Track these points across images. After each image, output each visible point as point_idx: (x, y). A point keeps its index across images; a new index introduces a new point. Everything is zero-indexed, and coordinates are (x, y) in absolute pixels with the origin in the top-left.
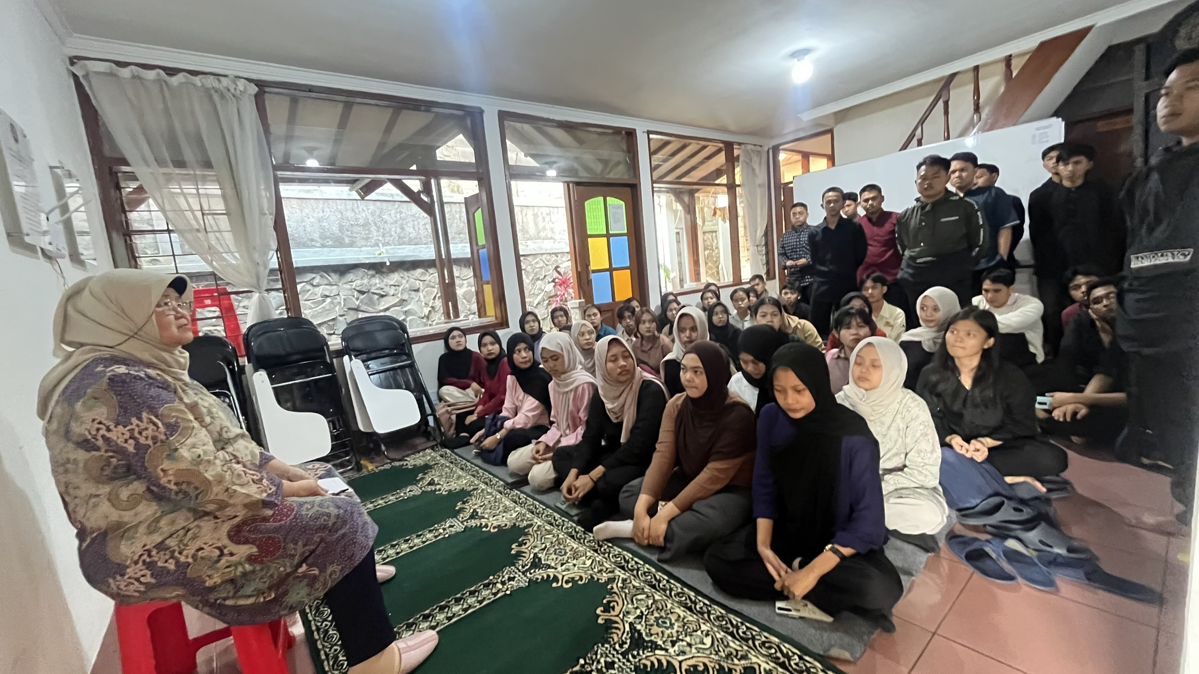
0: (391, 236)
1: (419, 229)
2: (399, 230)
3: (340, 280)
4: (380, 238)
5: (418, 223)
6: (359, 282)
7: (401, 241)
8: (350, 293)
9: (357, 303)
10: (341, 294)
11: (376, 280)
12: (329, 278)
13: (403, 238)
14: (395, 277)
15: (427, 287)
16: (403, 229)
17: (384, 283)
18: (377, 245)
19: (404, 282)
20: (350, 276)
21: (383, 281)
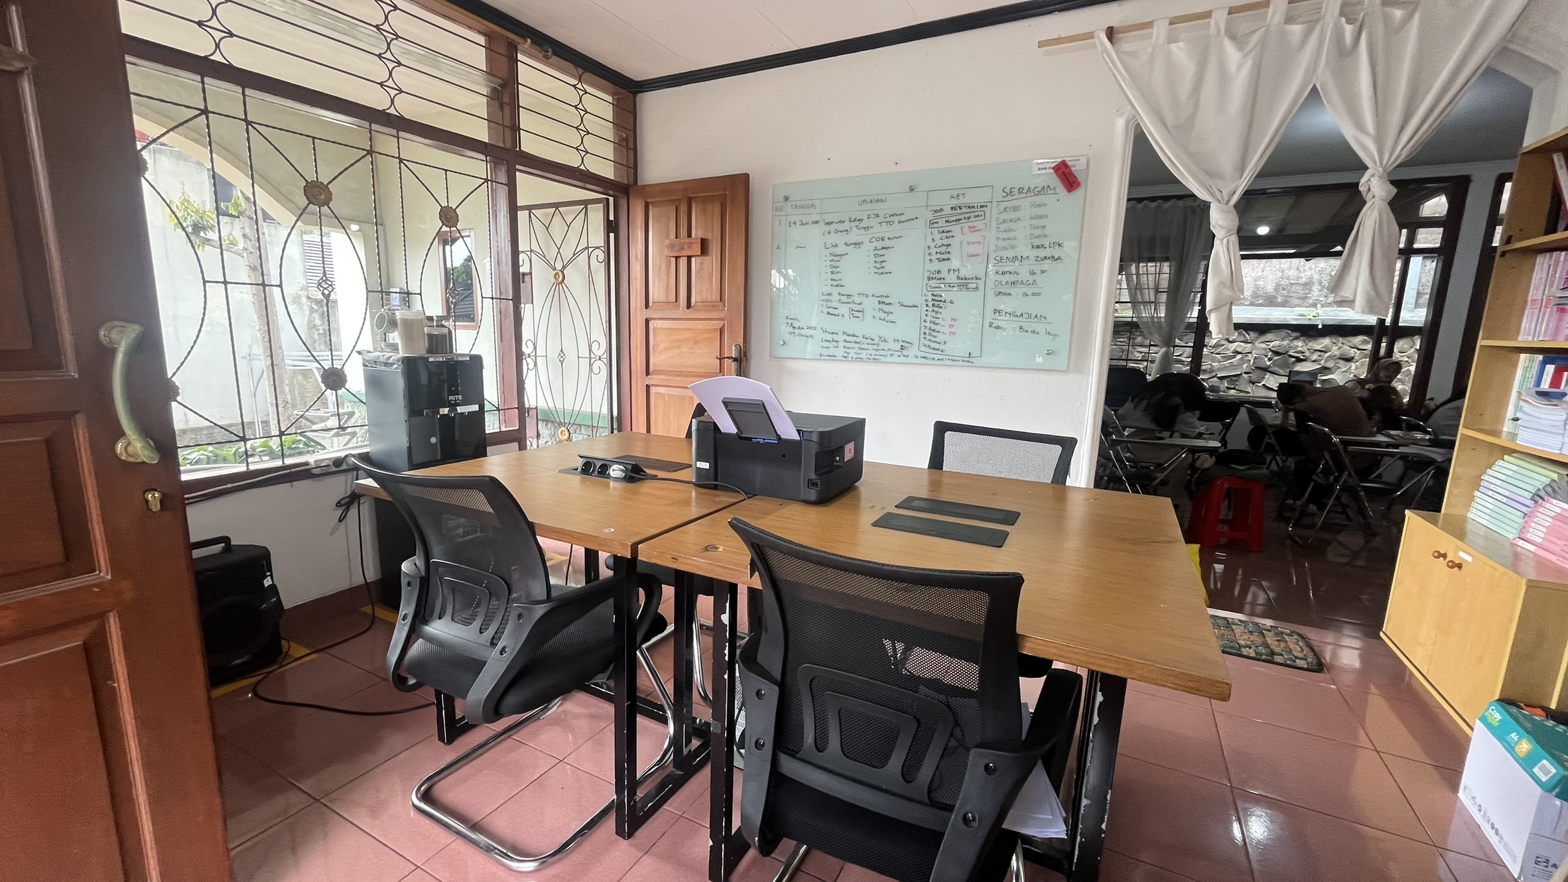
3: (1257, 338)
6: (1277, 343)
8: (1263, 352)
9: (1268, 363)
10: (1253, 352)
11: (1299, 344)
12: (1247, 335)
14: (1326, 342)
17: (1308, 347)
18: (1315, 305)
19: (1335, 348)
20: (1269, 336)
21: (1307, 345)
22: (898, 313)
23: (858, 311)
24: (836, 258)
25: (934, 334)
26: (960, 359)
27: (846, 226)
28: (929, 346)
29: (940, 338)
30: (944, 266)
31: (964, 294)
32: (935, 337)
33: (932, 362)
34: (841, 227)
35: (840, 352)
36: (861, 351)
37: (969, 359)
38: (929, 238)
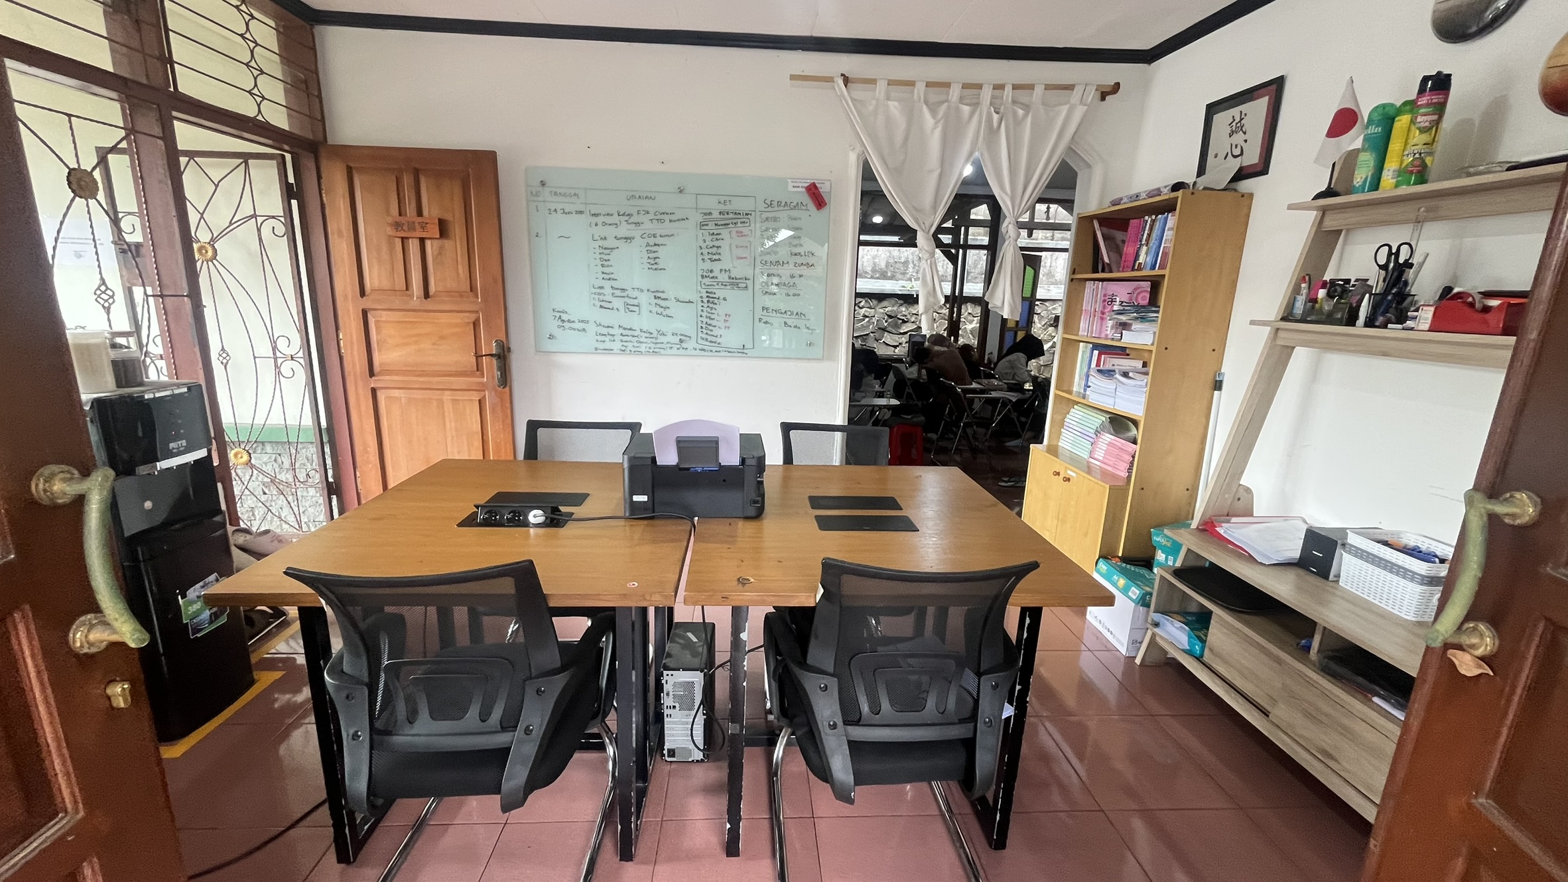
3: (878, 305)
6: (890, 309)
8: (882, 316)
10: (876, 316)
11: (903, 309)
12: (870, 303)
17: (907, 311)
22: (675, 309)
23: (634, 305)
24: (607, 251)
25: (710, 328)
26: (736, 350)
27: (615, 219)
28: (707, 340)
29: (716, 332)
30: (716, 267)
31: (736, 292)
32: (712, 331)
33: (710, 354)
34: (608, 220)
35: (617, 346)
36: (639, 344)
37: (742, 351)
38: (701, 238)
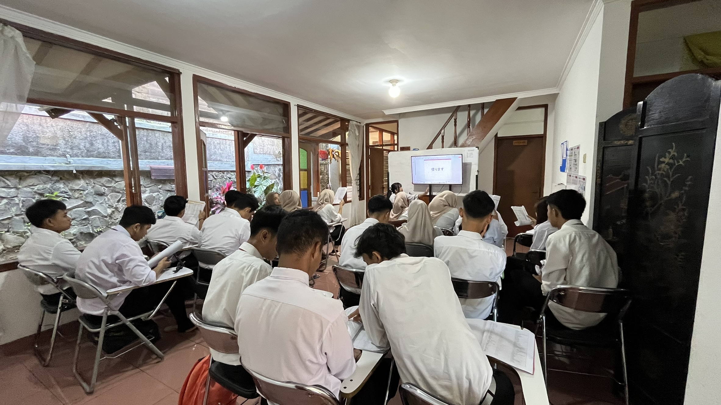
0: (80, 149)
1: (108, 146)
2: (88, 145)
4: (68, 151)
5: (108, 141)
6: (41, 186)
7: (89, 154)
13: (91, 151)
14: (82, 183)
15: (112, 192)
16: (92, 144)
18: (64, 156)
19: (90, 187)
20: (31, 181)
21: (67, 186)
